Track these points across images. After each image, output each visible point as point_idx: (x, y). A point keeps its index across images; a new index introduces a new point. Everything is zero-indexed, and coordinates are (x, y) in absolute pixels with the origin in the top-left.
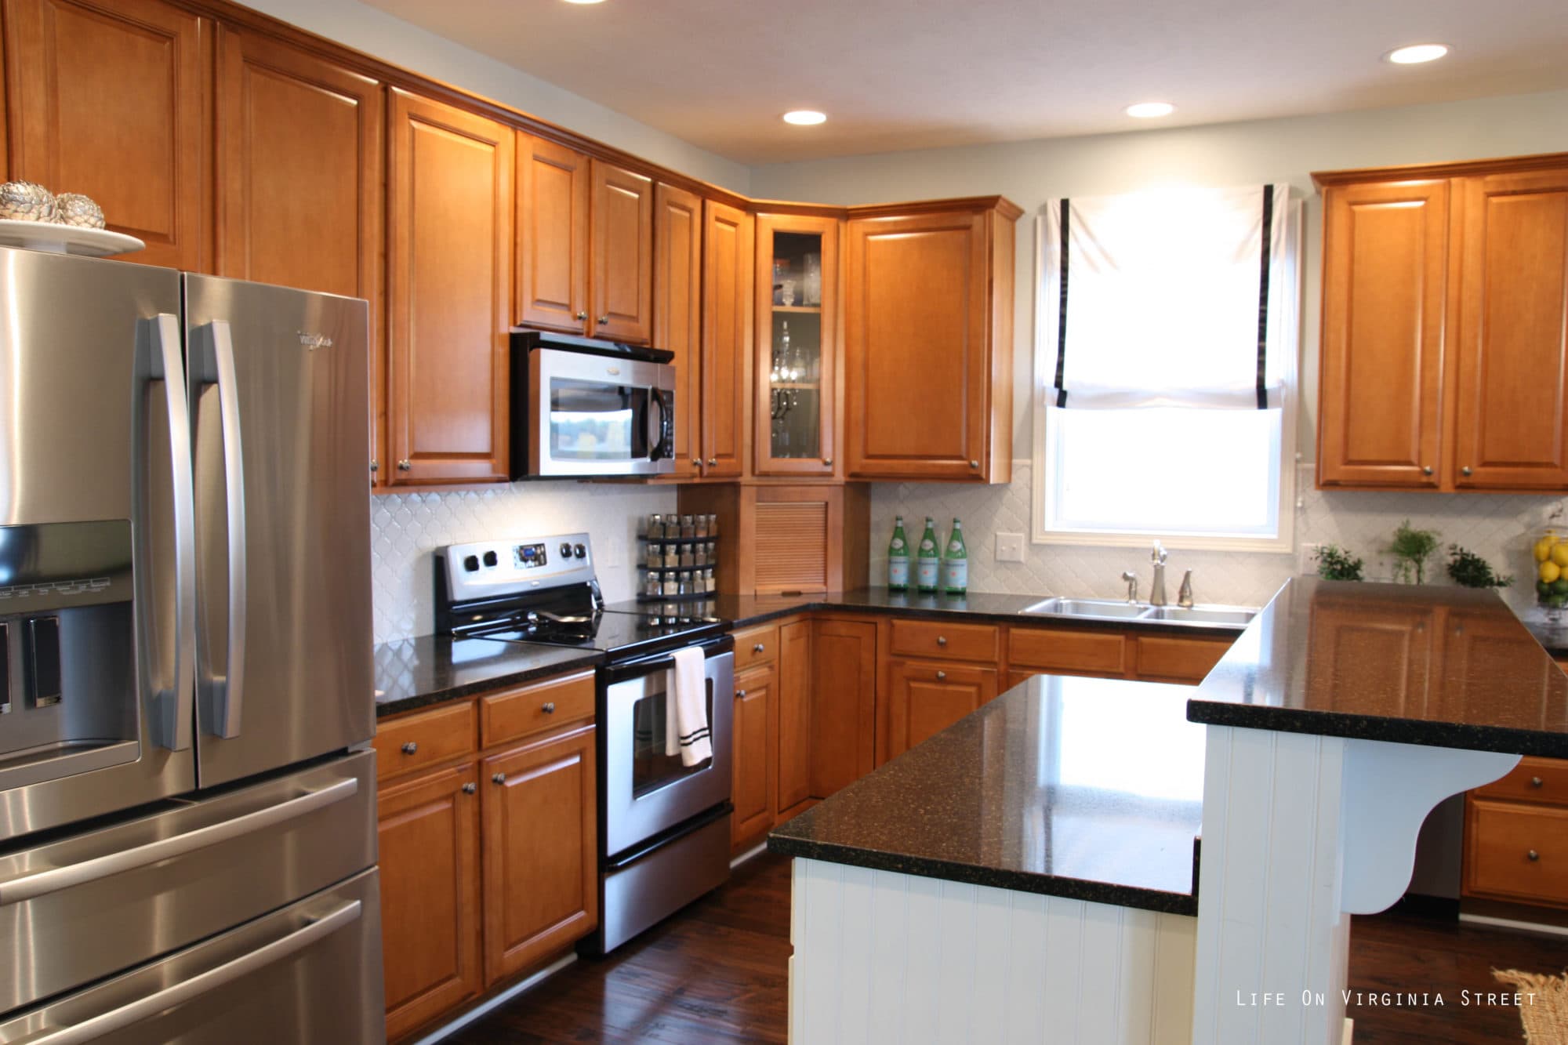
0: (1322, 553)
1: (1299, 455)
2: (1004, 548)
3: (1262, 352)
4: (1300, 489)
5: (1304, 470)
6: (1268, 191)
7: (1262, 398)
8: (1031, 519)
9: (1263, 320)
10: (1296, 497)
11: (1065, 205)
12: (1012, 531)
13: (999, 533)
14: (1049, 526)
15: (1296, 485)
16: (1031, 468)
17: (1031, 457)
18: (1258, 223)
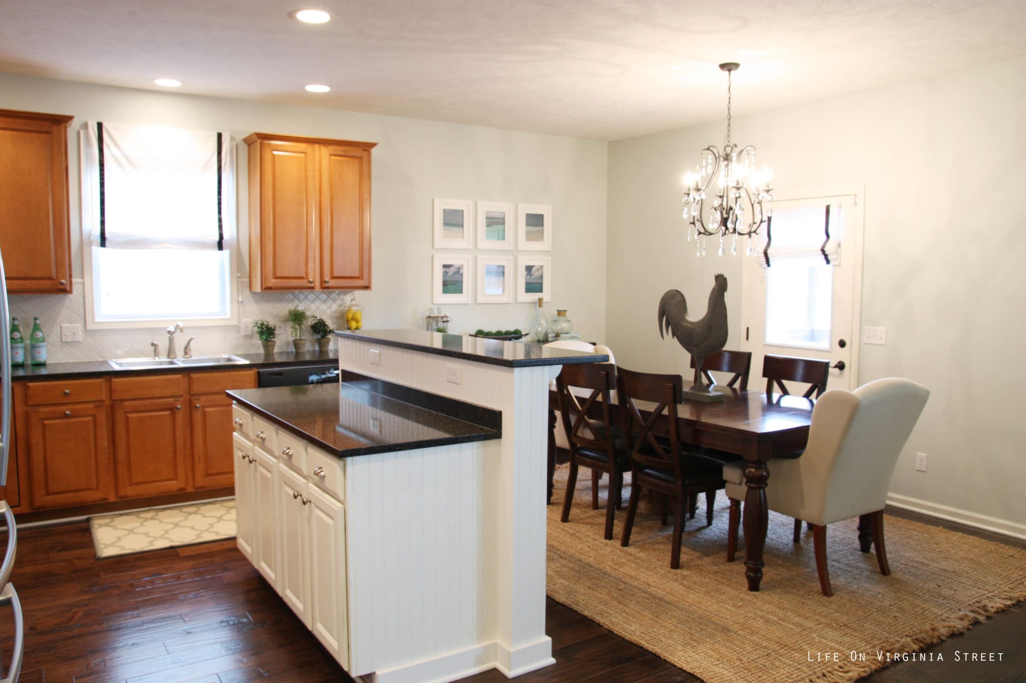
0: (256, 323)
1: (239, 275)
2: (68, 334)
3: (220, 220)
4: (240, 291)
5: (242, 282)
6: (220, 136)
7: (220, 246)
8: (85, 316)
9: (220, 204)
10: (238, 295)
11: (100, 126)
12: (71, 323)
13: (63, 325)
14: (98, 319)
15: (238, 290)
16: (83, 284)
17: (83, 278)
18: (214, 152)
